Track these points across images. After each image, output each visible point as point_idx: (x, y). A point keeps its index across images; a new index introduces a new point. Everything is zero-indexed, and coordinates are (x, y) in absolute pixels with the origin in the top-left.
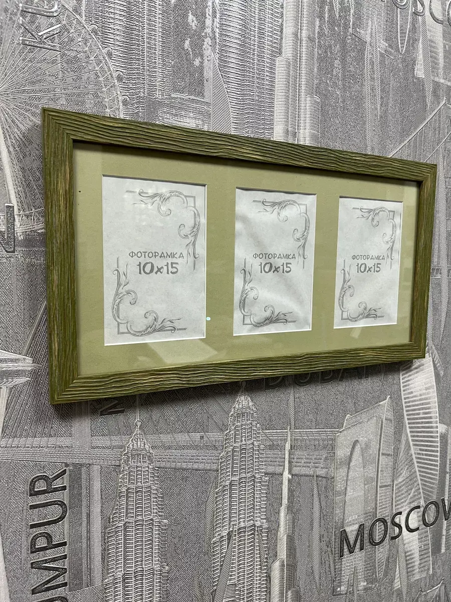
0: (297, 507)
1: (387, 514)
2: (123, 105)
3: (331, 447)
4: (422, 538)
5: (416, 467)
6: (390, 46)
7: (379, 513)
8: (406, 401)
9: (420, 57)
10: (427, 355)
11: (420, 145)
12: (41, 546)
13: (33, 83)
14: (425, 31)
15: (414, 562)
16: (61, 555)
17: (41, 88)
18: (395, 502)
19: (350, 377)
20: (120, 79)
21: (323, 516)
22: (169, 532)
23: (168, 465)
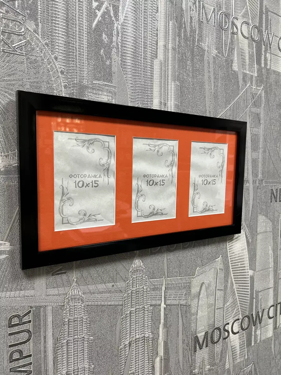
0: (169, 324)
1: (221, 325)
2: (65, 88)
3: (188, 287)
4: (241, 337)
5: (237, 296)
6: (219, 52)
7: (216, 324)
8: (231, 258)
9: (236, 59)
10: (242, 230)
11: (236, 109)
12: (16, 358)
13: (10, 75)
14: (238, 44)
15: (236, 352)
16: (28, 363)
17: (15, 78)
18: (225, 317)
19: (199, 245)
20: (62, 72)
21: (184, 328)
22: (94, 344)
23: (93, 303)
